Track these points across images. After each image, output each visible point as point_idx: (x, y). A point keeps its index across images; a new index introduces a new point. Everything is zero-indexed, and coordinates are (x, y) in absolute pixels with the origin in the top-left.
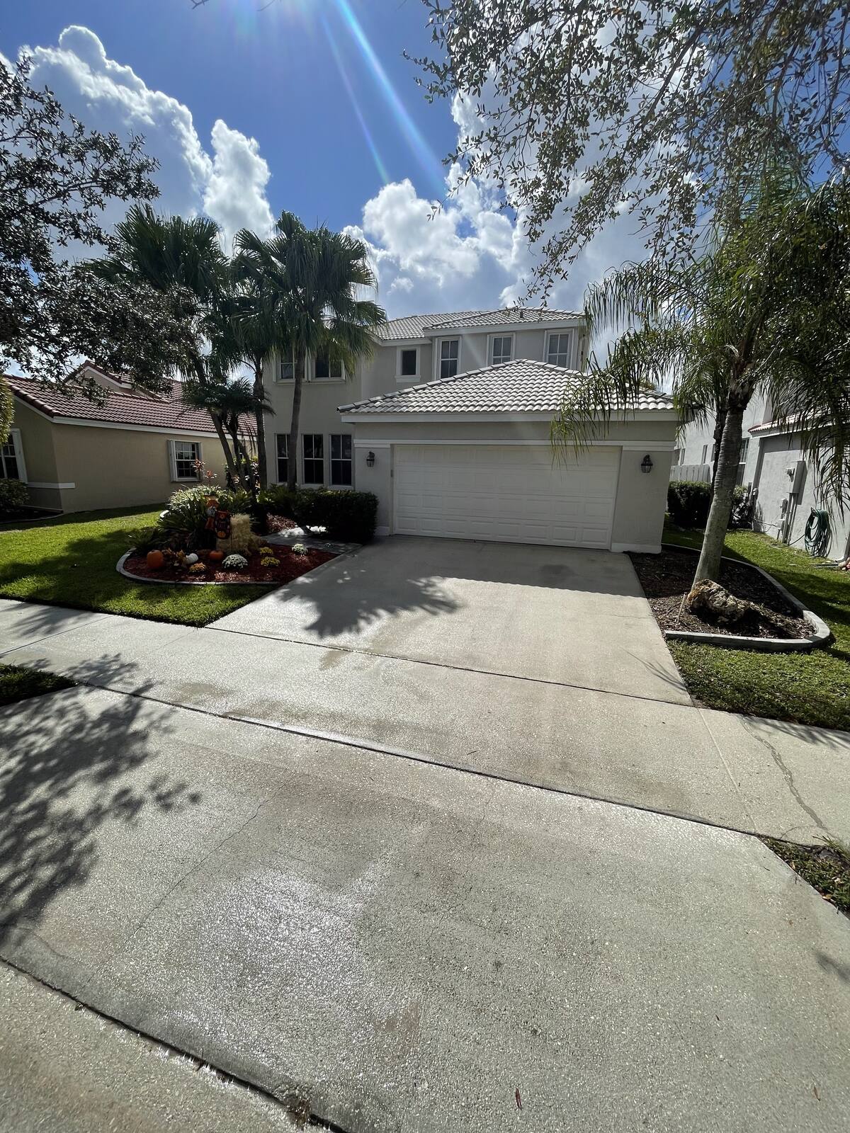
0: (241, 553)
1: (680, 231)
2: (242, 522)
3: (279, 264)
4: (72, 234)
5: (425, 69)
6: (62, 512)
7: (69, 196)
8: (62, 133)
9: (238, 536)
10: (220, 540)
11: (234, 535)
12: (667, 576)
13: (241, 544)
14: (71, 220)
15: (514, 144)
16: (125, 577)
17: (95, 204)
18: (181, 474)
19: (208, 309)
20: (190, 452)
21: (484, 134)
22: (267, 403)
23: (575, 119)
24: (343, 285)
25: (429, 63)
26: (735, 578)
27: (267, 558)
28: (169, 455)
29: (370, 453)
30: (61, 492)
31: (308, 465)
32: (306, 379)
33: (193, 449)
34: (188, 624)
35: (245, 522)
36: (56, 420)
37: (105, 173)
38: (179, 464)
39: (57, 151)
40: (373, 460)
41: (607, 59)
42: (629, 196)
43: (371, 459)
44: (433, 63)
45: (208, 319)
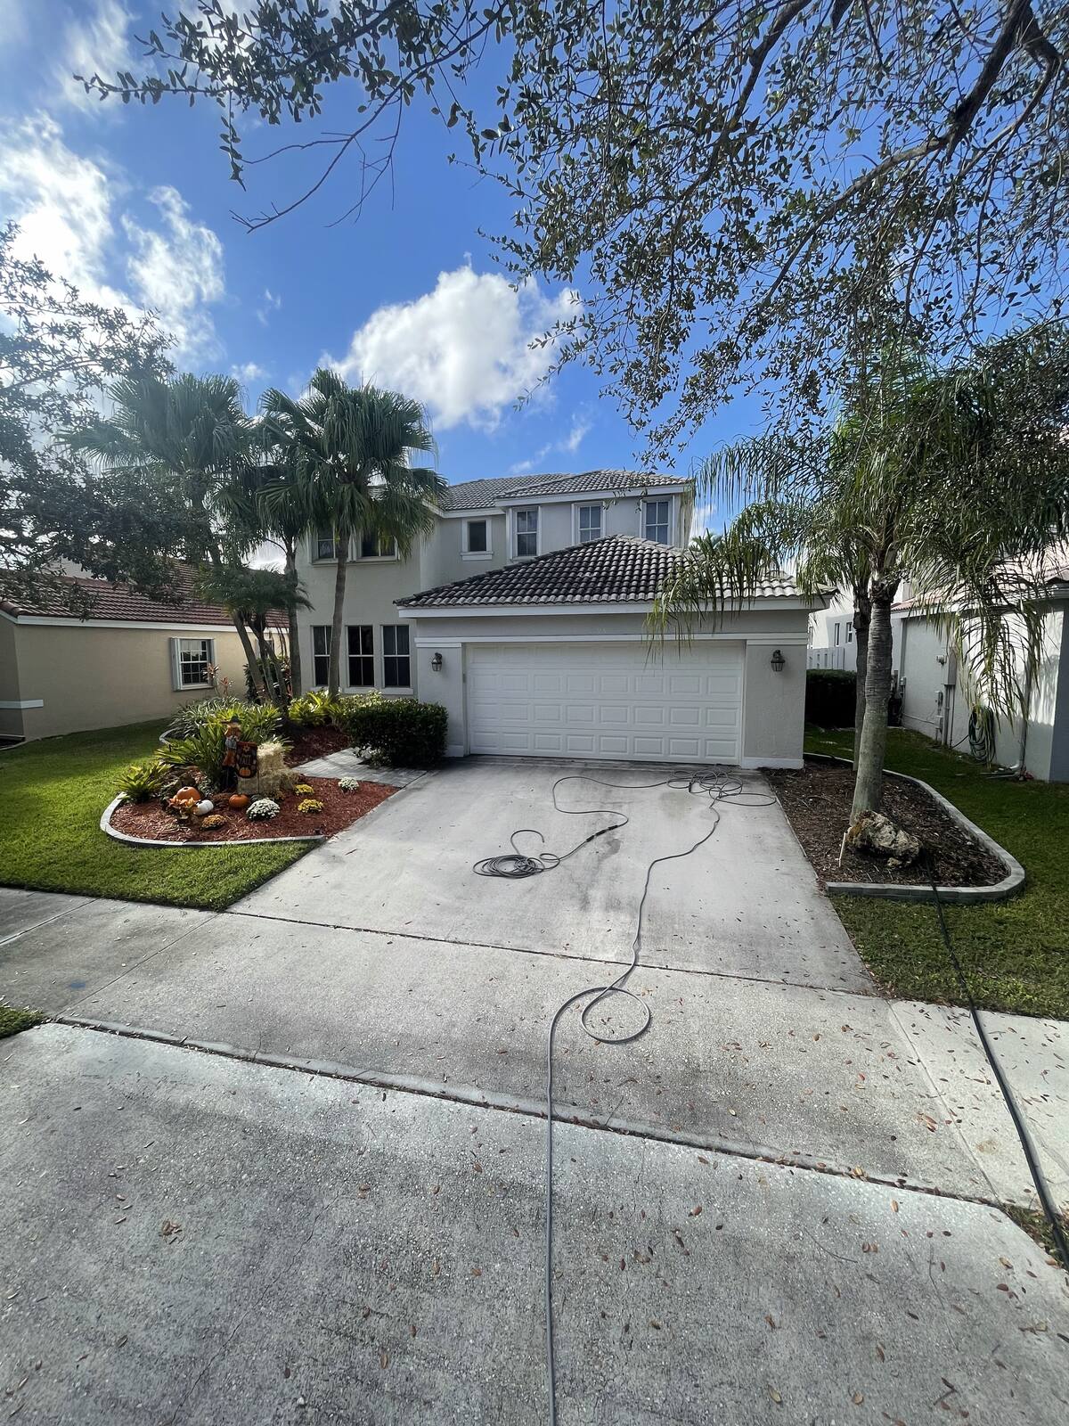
0: (271, 795)
1: (806, 418)
2: (272, 754)
3: (316, 427)
4: (61, 419)
5: (504, 249)
6: (23, 739)
7: (59, 376)
8: (51, 298)
9: (267, 773)
10: (242, 779)
11: (262, 771)
12: (817, 801)
13: (271, 782)
14: (59, 402)
15: (613, 330)
16: (113, 838)
17: (91, 385)
18: (187, 680)
19: (226, 479)
20: (200, 652)
21: (578, 319)
22: (302, 594)
23: (679, 301)
24: (395, 451)
25: (508, 242)
26: (898, 798)
27: (306, 801)
28: (172, 657)
29: (437, 654)
30: (24, 713)
31: (354, 663)
32: (350, 558)
33: (204, 648)
34: (203, 908)
35: (277, 753)
36: (22, 620)
37: (108, 349)
38: (186, 668)
39: (46, 331)
40: (440, 663)
41: (715, 246)
42: (741, 379)
43: (439, 661)
44: (513, 242)
45: (227, 490)
